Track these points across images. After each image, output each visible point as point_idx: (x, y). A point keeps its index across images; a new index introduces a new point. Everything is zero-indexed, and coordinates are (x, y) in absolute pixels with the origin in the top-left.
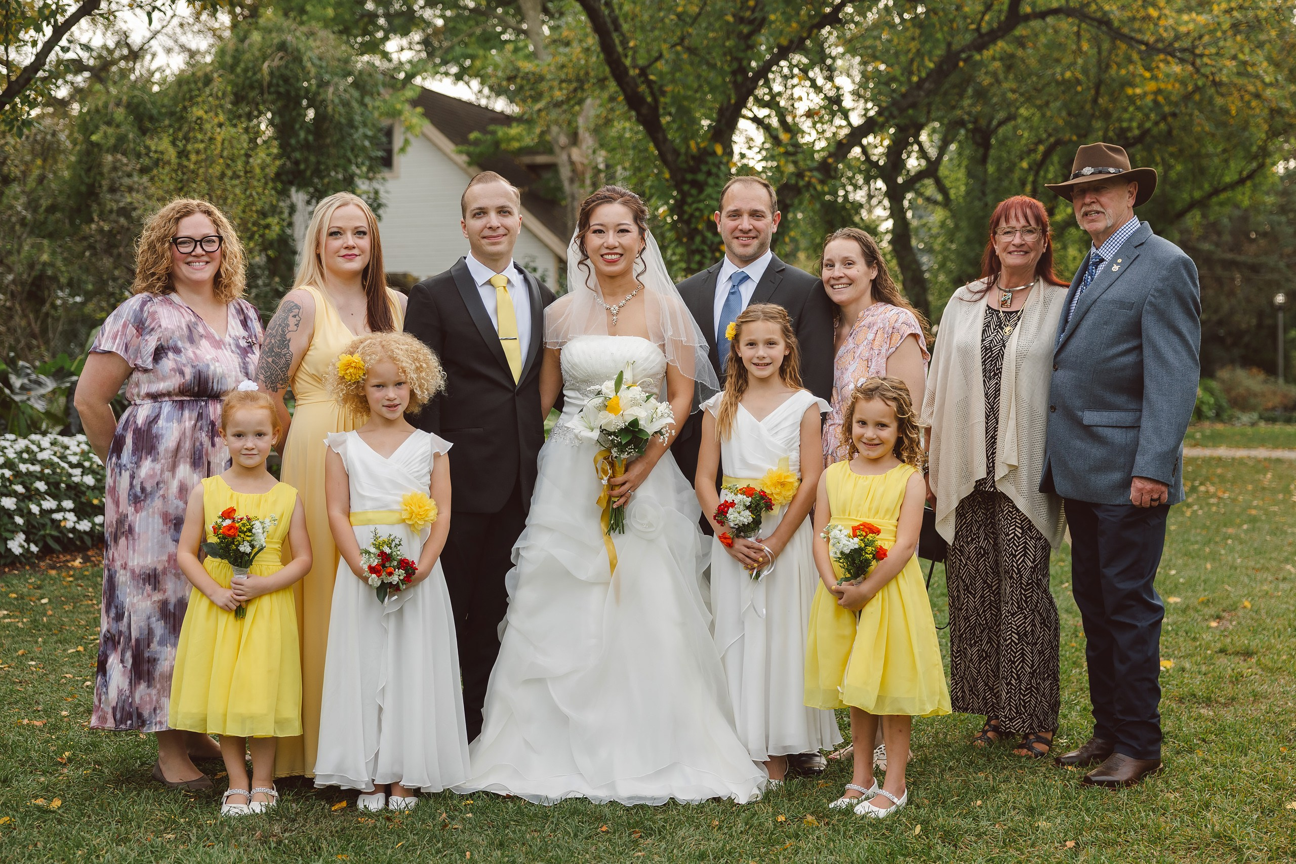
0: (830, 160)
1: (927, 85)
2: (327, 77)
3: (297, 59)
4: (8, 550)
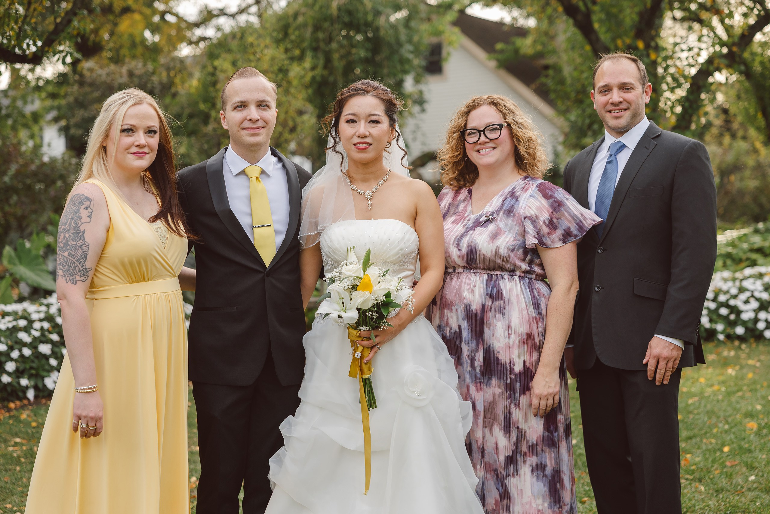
0: (735, 49)
4: (45, 386)
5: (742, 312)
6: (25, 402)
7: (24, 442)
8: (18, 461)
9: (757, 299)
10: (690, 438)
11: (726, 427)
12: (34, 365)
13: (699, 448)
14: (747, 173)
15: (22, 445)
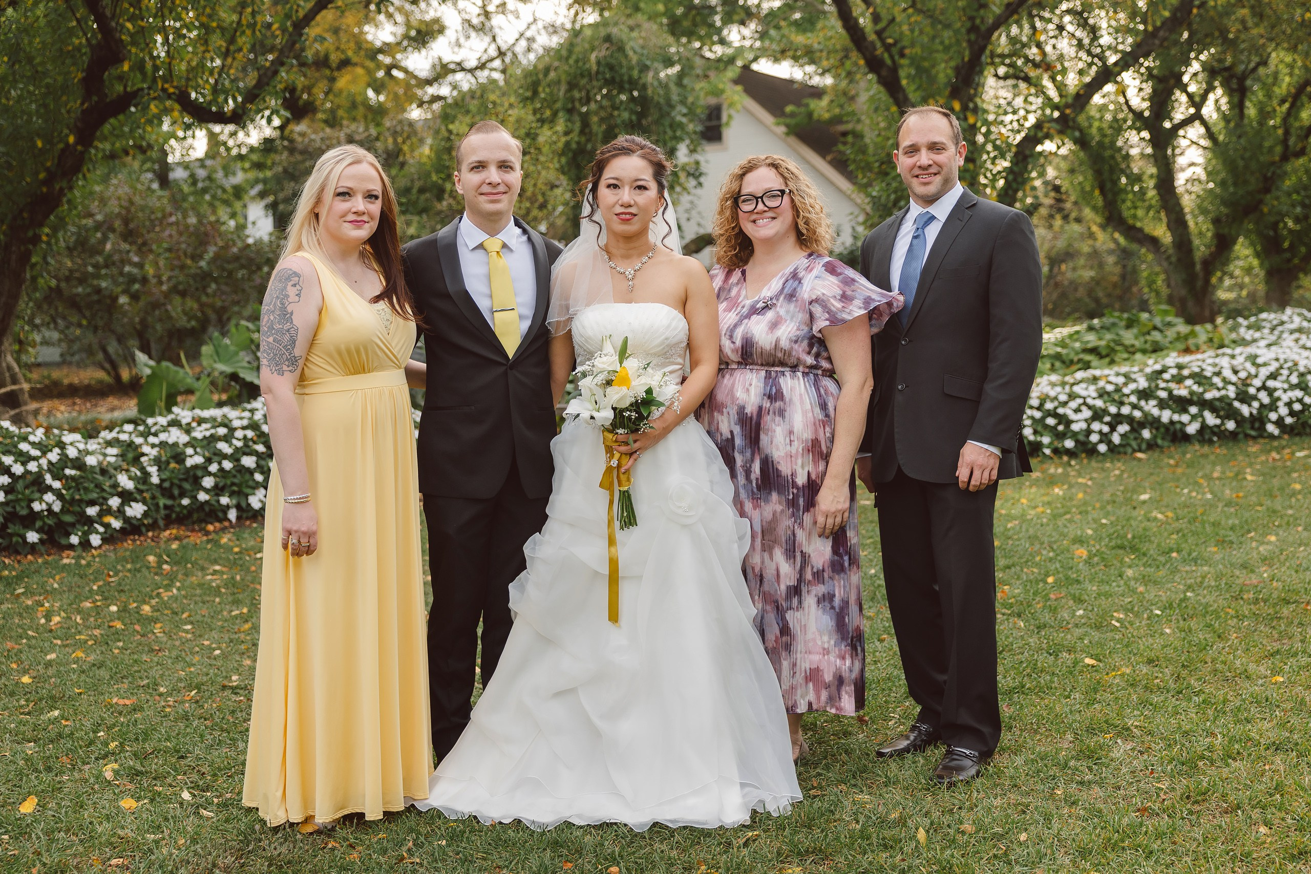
0: (1068, 111)
1: (1161, 33)
2: (648, 63)
3: (621, 49)
4: (249, 505)
5: (1073, 422)
6: (226, 524)
7: (224, 569)
8: (217, 591)
9: (1090, 407)
10: (1009, 567)
11: (1051, 554)
12: (236, 481)
13: (1018, 579)
14: (1082, 261)
15: (222, 573)
